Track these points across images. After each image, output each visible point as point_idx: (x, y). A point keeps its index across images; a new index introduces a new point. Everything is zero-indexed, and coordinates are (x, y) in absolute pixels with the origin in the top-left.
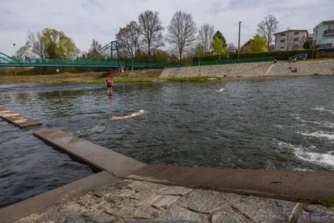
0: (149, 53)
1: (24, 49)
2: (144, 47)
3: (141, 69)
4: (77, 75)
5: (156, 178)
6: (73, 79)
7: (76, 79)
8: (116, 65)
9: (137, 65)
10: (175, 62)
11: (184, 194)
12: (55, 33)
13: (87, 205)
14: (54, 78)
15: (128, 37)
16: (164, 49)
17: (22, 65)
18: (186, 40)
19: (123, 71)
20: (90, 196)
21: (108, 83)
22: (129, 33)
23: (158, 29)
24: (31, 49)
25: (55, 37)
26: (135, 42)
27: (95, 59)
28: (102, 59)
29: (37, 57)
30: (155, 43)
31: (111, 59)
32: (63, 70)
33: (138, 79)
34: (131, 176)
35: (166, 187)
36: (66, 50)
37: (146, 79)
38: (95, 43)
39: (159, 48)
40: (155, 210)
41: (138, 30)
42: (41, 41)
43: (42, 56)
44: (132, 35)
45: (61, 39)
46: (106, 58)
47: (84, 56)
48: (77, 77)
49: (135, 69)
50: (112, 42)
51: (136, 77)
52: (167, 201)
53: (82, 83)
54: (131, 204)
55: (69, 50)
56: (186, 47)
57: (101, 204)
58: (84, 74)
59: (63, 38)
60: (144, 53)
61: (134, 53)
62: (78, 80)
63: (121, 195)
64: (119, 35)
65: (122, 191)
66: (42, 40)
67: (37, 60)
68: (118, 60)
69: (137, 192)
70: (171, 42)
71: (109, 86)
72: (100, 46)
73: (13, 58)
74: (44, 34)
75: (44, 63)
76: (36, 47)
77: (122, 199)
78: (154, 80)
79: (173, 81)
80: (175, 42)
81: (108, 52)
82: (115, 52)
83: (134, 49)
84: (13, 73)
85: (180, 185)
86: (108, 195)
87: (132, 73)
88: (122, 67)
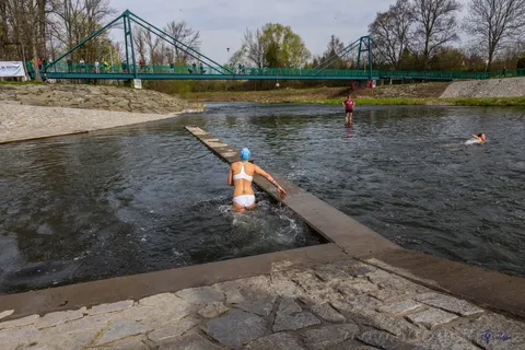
0: (426, 53)
1: (239, 54)
2: (417, 44)
3: (407, 82)
4: (303, 91)
5: (415, 274)
6: (297, 98)
7: (302, 97)
8: (363, 75)
9: (400, 76)
10: (475, 69)
11: (467, 314)
12: (279, 28)
13: (305, 287)
14: (272, 96)
15: (391, 27)
16: (455, 45)
17: (234, 77)
18: (509, 24)
19: (374, 86)
20: (310, 275)
21: (347, 105)
22: (393, 21)
23: (449, 8)
24: (247, 54)
25: (278, 35)
26: (402, 37)
27: (331, 67)
28: (343, 67)
29: (254, 65)
30: (440, 36)
31: (357, 66)
32: (285, 83)
33: (399, 100)
34: (372, 261)
35: (434, 294)
36: (291, 54)
37: (415, 100)
38: (334, 42)
39: (447, 44)
40: (410, 326)
41: (410, 15)
42: (260, 43)
43: (259, 64)
44: (398, 24)
45: (286, 38)
46: (349, 64)
47: (315, 62)
48: (302, 94)
49: (395, 82)
50: (361, 39)
51: (397, 95)
52: (433, 317)
53: (309, 104)
54: (370, 305)
55: (295, 53)
56: (504, 40)
57: (323, 291)
58: (313, 90)
59: (289, 35)
60: (415, 54)
61: (397, 55)
62: (304, 99)
63: (356, 286)
64: (374, 26)
65: (357, 280)
66: (261, 40)
67: (253, 70)
68: (368, 67)
69: (380, 288)
70: (474, 31)
71: (349, 110)
72: (341, 45)
73: (225, 68)
74: (265, 32)
75: (261, 73)
76: (253, 51)
77: (356, 293)
78: (430, 102)
79: (466, 104)
80: (481, 30)
81: (354, 55)
82: (365, 54)
83: (398, 48)
84: (223, 88)
85: (459, 297)
86: (336, 280)
87: (390, 89)
88: (374, 79)
